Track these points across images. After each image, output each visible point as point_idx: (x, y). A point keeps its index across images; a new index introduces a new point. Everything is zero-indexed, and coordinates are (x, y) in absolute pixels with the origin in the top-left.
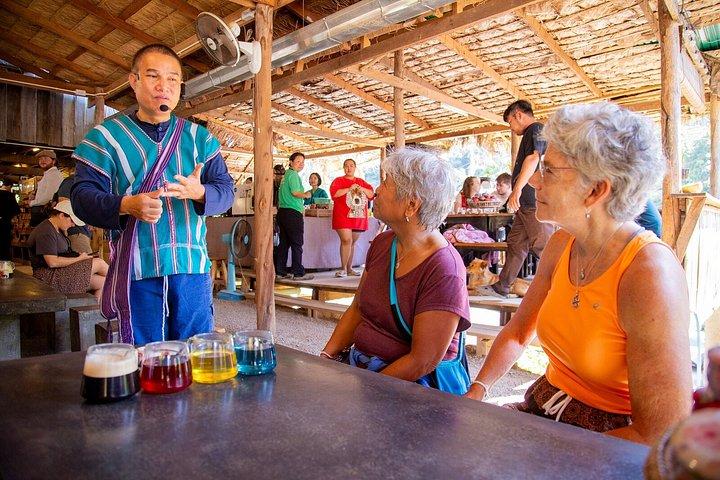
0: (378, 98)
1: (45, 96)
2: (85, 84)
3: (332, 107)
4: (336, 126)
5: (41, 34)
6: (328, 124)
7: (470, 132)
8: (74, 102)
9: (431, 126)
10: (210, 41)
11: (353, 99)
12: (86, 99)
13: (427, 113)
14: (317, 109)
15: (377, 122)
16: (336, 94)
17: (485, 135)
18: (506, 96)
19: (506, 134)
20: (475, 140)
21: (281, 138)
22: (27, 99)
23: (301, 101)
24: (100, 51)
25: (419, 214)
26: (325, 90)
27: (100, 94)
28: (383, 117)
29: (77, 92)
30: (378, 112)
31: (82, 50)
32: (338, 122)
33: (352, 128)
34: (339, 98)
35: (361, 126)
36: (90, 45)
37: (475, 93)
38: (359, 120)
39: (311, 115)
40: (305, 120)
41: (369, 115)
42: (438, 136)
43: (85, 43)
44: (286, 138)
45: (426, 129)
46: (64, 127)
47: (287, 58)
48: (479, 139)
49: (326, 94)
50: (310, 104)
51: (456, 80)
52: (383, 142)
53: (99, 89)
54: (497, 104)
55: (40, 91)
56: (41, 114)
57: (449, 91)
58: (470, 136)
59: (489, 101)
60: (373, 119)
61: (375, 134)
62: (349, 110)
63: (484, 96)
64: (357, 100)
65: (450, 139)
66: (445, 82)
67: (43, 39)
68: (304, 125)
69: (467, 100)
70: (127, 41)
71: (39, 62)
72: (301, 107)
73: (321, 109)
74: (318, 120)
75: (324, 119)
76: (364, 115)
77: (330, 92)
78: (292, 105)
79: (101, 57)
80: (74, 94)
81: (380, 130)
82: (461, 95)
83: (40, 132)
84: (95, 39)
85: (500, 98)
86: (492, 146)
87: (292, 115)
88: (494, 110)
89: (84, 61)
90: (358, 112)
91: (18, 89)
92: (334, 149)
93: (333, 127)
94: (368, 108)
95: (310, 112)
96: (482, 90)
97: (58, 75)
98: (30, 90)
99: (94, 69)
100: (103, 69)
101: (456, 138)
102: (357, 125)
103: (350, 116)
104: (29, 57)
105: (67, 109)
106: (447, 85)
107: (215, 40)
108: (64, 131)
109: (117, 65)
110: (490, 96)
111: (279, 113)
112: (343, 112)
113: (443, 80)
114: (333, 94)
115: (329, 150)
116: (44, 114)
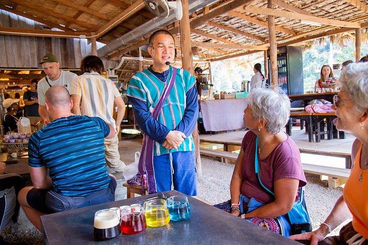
0: (260, 20)
1: (64, 40)
2: (85, 31)
3: (231, 29)
4: (234, 39)
5: (58, 6)
6: (229, 39)
7: (325, 34)
8: (80, 42)
9: (296, 33)
10: (151, 4)
11: (244, 22)
12: (86, 39)
13: (293, 25)
14: (221, 30)
15: (260, 35)
16: (232, 21)
17: (336, 35)
18: (350, 7)
19: (352, 32)
20: (329, 39)
21: (201, 50)
22: (55, 43)
23: (211, 27)
24: (90, 12)
25: (266, 126)
26: (225, 19)
27: (93, 36)
28: (264, 31)
29: (81, 36)
30: (260, 28)
31: (81, 12)
32: (235, 37)
33: (244, 40)
34: (234, 23)
35: (250, 38)
36: (85, 9)
37: (327, 8)
38: (248, 34)
39: (218, 34)
40: (214, 38)
41: (255, 31)
42: (302, 39)
43: (82, 8)
44: (203, 49)
45: (294, 36)
46: (76, 57)
47: (199, 7)
48: (332, 39)
49: (226, 21)
50: (216, 28)
51: (312, 2)
52: (265, 47)
53: (92, 33)
54: (344, 13)
55: (61, 38)
56: (63, 51)
57: (308, 10)
58: (325, 37)
59: (338, 12)
60: (258, 33)
61: (260, 42)
62: (241, 29)
63: (334, 10)
64: (246, 22)
65: (312, 40)
66: (305, 4)
67: (60, 8)
68: (214, 41)
69: (321, 13)
70: (105, 5)
71: (59, 21)
72: (211, 30)
73: (223, 30)
74: (222, 37)
75: (226, 36)
76: (251, 31)
77: (228, 20)
78: (205, 30)
79: (92, 15)
80: (79, 38)
81: (263, 39)
82: (316, 11)
83: (64, 61)
84: (87, 5)
85: (346, 9)
86: (342, 41)
87: (206, 36)
88: (342, 18)
89: (83, 18)
90: (248, 30)
91: (50, 38)
92: (235, 53)
93: (232, 40)
94: (254, 27)
95: (217, 33)
96: (332, 6)
97: (70, 27)
98: (56, 38)
99: (89, 22)
100: (93, 21)
101: (315, 39)
102: (247, 38)
103: (243, 33)
104: (53, 19)
105: (76, 46)
106: (306, 6)
107: (154, 4)
108: (76, 59)
109: (100, 19)
110: (338, 9)
111: (198, 35)
112: (238, 31)
113: (303, 3)
114: (230, 21)
115: (231, 55)
116: (64, 51)
